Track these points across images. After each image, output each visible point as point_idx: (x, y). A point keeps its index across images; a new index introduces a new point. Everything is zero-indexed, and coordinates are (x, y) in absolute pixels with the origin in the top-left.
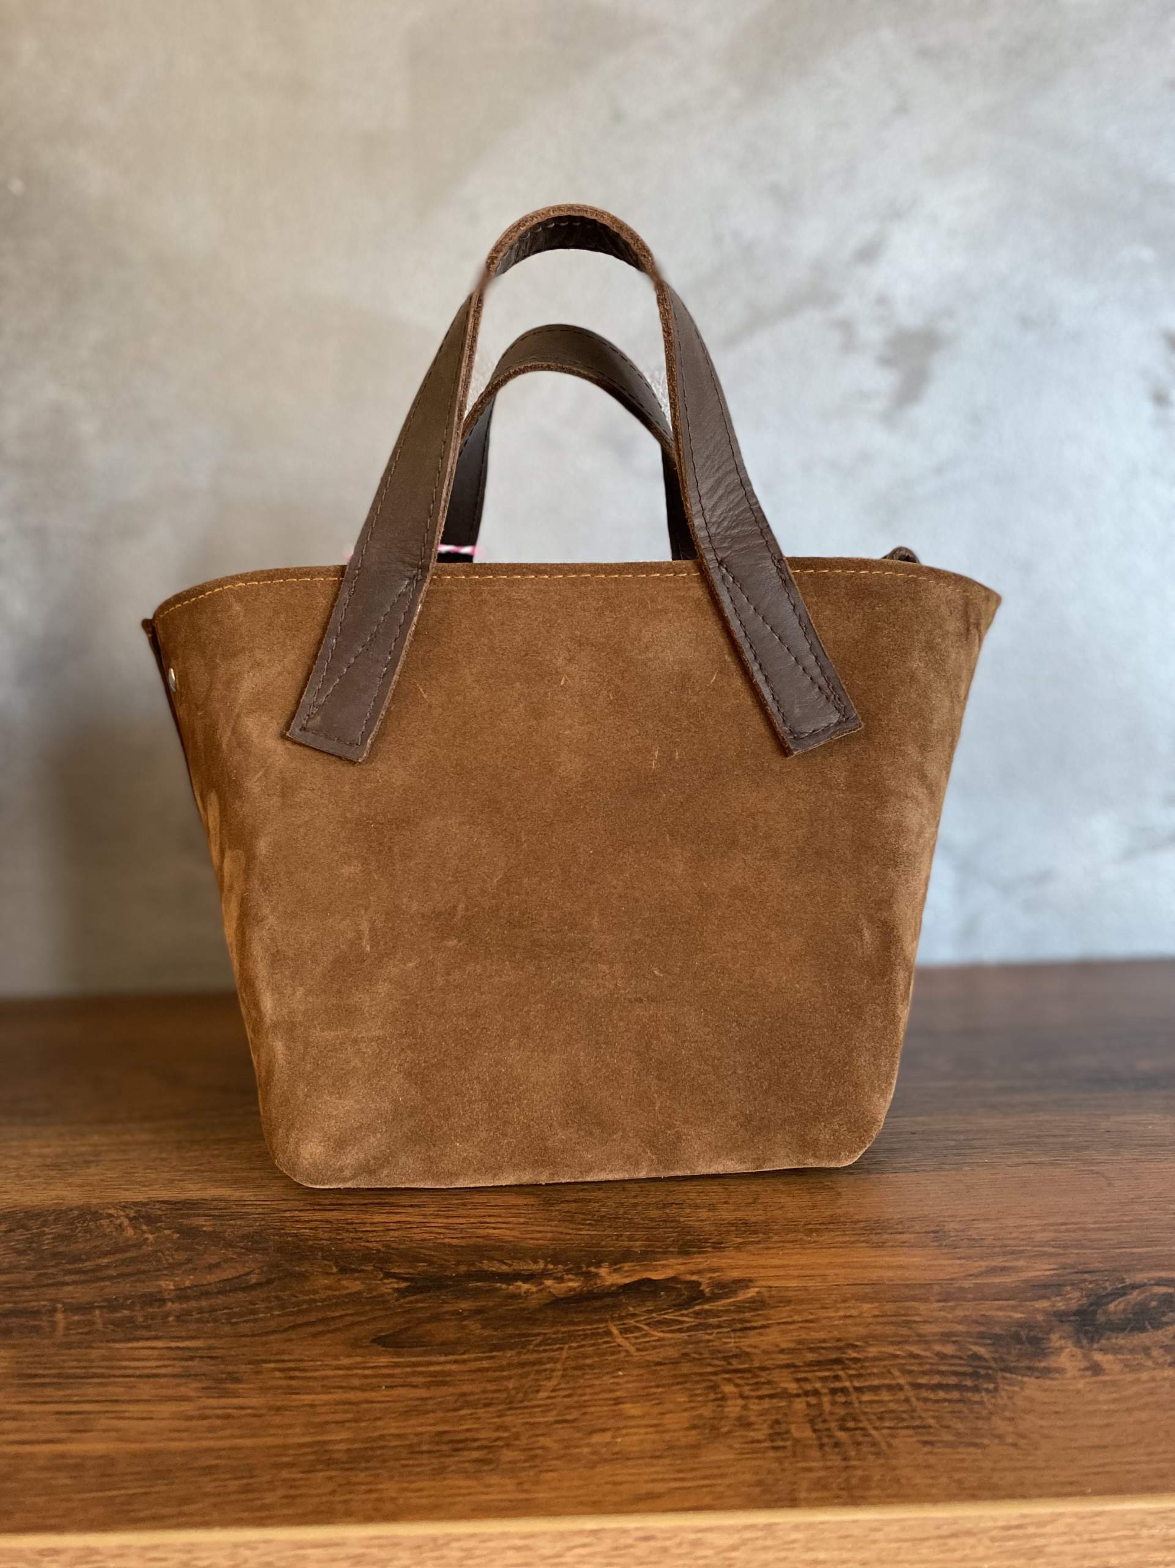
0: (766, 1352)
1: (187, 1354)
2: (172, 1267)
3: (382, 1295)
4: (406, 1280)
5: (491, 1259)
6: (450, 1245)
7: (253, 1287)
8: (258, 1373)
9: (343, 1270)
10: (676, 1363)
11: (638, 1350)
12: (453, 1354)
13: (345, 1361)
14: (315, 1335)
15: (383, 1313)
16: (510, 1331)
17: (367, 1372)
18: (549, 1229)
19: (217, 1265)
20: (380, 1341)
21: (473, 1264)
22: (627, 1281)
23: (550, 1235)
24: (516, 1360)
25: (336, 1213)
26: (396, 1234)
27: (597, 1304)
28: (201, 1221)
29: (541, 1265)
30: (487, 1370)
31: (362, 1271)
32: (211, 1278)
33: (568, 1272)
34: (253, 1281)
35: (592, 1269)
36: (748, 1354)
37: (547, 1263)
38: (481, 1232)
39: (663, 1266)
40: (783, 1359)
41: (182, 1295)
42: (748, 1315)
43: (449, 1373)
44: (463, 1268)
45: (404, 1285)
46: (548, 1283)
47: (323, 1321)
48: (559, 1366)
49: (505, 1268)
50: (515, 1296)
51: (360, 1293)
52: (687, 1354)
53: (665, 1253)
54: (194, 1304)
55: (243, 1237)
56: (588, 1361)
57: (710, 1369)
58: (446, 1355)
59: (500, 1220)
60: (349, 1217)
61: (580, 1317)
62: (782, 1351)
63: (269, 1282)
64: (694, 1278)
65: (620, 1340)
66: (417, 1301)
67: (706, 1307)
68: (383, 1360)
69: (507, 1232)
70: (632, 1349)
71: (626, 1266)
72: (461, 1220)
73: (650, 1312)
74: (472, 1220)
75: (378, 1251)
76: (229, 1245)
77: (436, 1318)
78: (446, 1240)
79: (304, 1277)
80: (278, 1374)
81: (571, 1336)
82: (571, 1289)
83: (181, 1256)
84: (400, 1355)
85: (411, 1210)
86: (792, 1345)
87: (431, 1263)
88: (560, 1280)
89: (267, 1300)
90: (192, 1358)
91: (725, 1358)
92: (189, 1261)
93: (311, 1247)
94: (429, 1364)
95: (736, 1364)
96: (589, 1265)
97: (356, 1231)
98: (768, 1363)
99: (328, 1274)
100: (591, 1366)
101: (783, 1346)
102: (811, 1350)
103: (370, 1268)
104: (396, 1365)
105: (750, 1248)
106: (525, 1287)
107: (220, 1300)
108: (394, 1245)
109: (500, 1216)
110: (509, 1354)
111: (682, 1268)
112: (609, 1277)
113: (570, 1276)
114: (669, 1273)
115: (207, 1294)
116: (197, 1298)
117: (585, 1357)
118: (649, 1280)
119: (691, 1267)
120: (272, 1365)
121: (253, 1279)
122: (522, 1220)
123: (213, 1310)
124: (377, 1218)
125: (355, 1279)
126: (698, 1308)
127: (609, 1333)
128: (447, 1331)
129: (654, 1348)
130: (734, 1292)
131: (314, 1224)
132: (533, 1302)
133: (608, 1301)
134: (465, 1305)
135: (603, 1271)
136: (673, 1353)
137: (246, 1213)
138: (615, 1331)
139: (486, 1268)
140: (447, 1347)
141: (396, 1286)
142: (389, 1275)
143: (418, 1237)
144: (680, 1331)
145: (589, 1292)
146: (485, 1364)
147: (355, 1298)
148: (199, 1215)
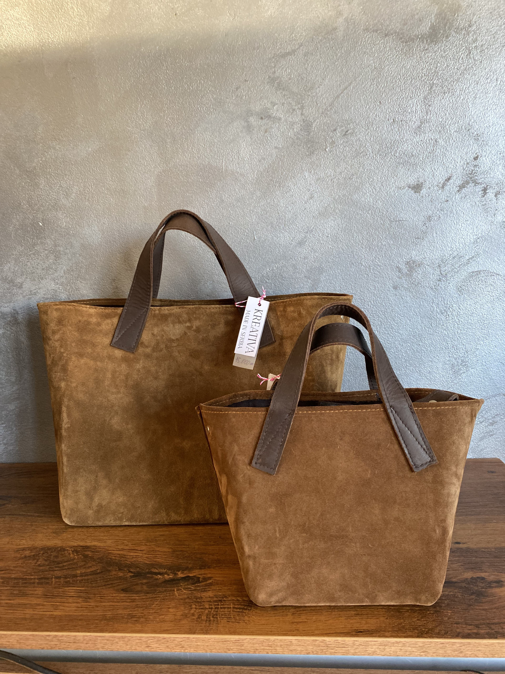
0: (206, 597)
1: (80, 591)
2: (80, 567)
3: (127, 577)
4: (133, 573)
5: (155, 568)
6: (147, 563)
7: (98, 573)
8: (95, 597)
9: (120, 570)
10: (185, 599)
11: (179, 595)
12: (138, 594)
13: (114, 595)
14: (109, 588)
15: (126, 582)
16: (152, 589)
17: (118, 598)
18: (171, 559)
19: (91, 567)
20: (123, 590)
21: (150, 570)
22: (184, 576)
23: (171, 561)
24: (151, 597)
25: (121, 552)
26: (134, 559)
27: (174, 582)
28: (89, 553)
29: (166, 571)
30: (144, 599)
31: (124, 570)
32: (89, 570)
33: (171, 573)
34: (98, 572)
35: (177, 572)
36: (202, 598)
37: (167, 570)
38: (155, 560)
39: (194, 572)
40: (209, 599)
41: (82, 575)
42: (207, 587)
43: (135, 599)
44: (147, 570)
45: (132, 574)
46: (166, 576)
47: (112, 584)
48: (160, 599)
49: (157, 571)
50: (157, 579)
51: (122, 576)
52: (188, 597)
53: (196, 568)
54: (84, 578)
55: (98, 558)
56: (167, 598)
57: (192, 601)
58: (136, 594)
59: (160, 556)
60: (125, 553)
61: (168, 586)
62: (210, 597)
63: (102, 572)
64: (199, 576)
65: (176, 593)
66: (134, 580)
67: (199, 584)
68: (122, 595)
69: (161, 560)
70: (177, 595)
71: (185, 572)
72: (152, 556)
73: (186, 585)
74: (154, 556)
75: (129, 564)
76: (94, 561)
77: (137, 584)
78: (146, 562)
79: (110, 571)
80: (99, 597)
81: (165, 591)
82: (170, 578)
83: (83, 563)
84: (126, 594)
85: (140, 552)
86: (213, 596)
87: (140, 569)
88: (168, 575)
89: (100, 577)
90: (81, 592)
91: (197, 599)
92: (85, 565)
93: (113, 562)
94: (132, 596)
95: (198, 600)
96: (177, 571)
97: (125, 558)
98: (205, 600)
99: (116, 570)
100: (167, 599)
101: (211, 596)
102: (216, 597)
103: (126, 569)
104: (125, 596)
105: (217, 568)
106: (159, 576)
107: (90, 577)
108: (133, 563)
109: (161, 555)
110: (150, 595)
111: (198, 573)
112: (180, 575)
113: (171, 574)
114: (194, 574)
115: (87, 575)
116: (85, 576)
117: (167, 596)
118: (189, 576)
119: (200, 573)
120: (98, 595)
121: (98, 571)
122: (166, 556)
123: (88, 580)
124: (132, 554)
125: (121, 572)
126: (196, 585)
127: (174, 590)
128: (138, 588)
129: (182, 595)
130: (207, 581)
131: (116, 555)
132: (160, 581)
133: (177, 582)
134: (145, 581)
135: (179, 573)
136: (186, 596)
137: (101, 551)
138: (175, 590)
139: (153, 571)
140: (137, 592)
141: (130, 575)
142: (130, 572)
143: (140, 560)
144: (190, 591)
145: (174, 579)
146: (144, 597)
147: (120, 578)
148: (89, 551)
